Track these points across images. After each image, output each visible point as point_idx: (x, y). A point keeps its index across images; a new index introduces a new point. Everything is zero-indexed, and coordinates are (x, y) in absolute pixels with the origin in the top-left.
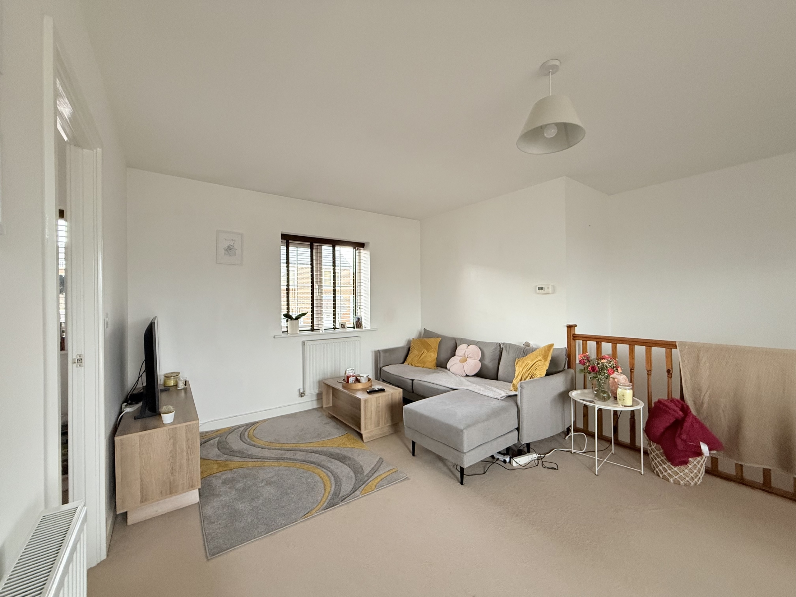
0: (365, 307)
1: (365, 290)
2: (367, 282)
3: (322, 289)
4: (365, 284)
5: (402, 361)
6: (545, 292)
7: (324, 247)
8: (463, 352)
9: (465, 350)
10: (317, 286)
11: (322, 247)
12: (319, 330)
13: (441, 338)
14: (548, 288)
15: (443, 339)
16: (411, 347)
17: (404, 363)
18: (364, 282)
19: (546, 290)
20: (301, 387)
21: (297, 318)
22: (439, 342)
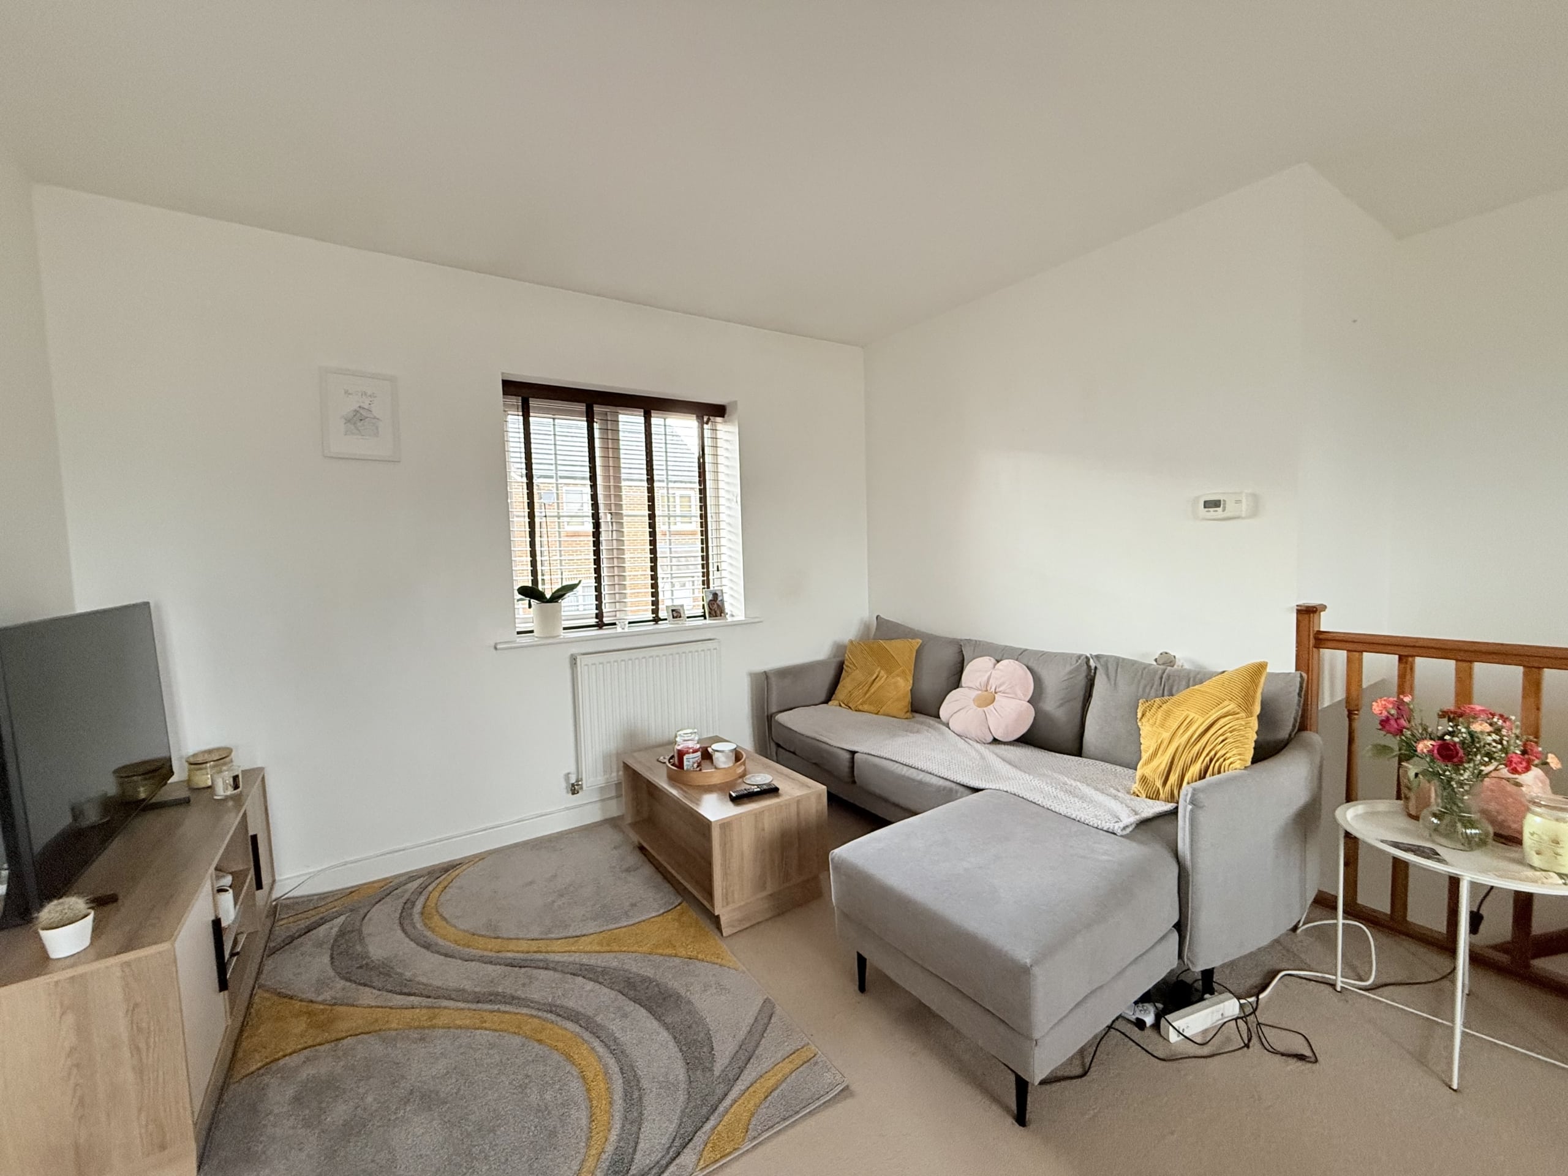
0: (731, 564)
1: (729, 524)
2: (733, 505)
3: (622, 523)
4: (729, 508)
5: (823, 696)
6: (1227, 514)
7: (622, 418)
8: (985, 678)
9: (989, 673)
10: (609, 516)
11: (617, 416)
12: (614, 624)
13: (920, 641)
14: (1238, 502)
15: (925, 643)
16: (846, 662)
17: (830, 703)
18: (728, 504)
19: (1231, 509)
20: (572, 768)
21: (557, 596)
22: (917, 652)
